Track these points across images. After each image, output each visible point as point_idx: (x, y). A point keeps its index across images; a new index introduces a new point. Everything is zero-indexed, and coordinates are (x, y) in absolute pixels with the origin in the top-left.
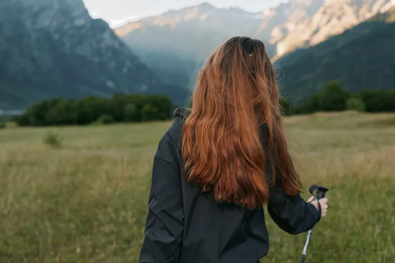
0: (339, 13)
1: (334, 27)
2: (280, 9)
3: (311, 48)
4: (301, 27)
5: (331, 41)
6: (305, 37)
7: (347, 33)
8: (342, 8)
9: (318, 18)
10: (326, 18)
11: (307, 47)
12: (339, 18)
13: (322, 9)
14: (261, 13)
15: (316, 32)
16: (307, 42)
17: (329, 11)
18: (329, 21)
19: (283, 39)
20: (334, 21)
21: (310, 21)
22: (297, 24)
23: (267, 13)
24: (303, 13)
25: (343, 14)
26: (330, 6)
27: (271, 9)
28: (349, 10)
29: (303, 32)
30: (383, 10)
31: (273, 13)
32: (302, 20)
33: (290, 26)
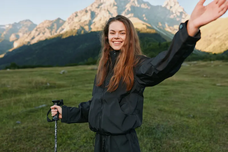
0: (43, 31)
1: (41, 37)
2: (15, 25)
3: (31, 45)
4: (26, 35)
5: (40, 43)
6: (28, 40)
7: (46, 40)
8: (44, 29)
9: (33, 32)
10: (37, 33)
11: (29, 45)
12: (44, 34)
13: (35, 29)
14: (4, 26)
15: (33, 38)
16: (29, 42)
17: (38, 30)
18: (39, 34)
19: (17, 40)
20: (41, 35)
21: (30, 33)
22: (24, 34)
23: (8, 26)
24: (27, 29)
25: (45, 32)
26: (39, 28)
27: (10, 25)
28: (47, 31)
29: (27, 38)
30: (61, 33)
31: (11, 27)
32: (26, 32)
33: (21, 34)
